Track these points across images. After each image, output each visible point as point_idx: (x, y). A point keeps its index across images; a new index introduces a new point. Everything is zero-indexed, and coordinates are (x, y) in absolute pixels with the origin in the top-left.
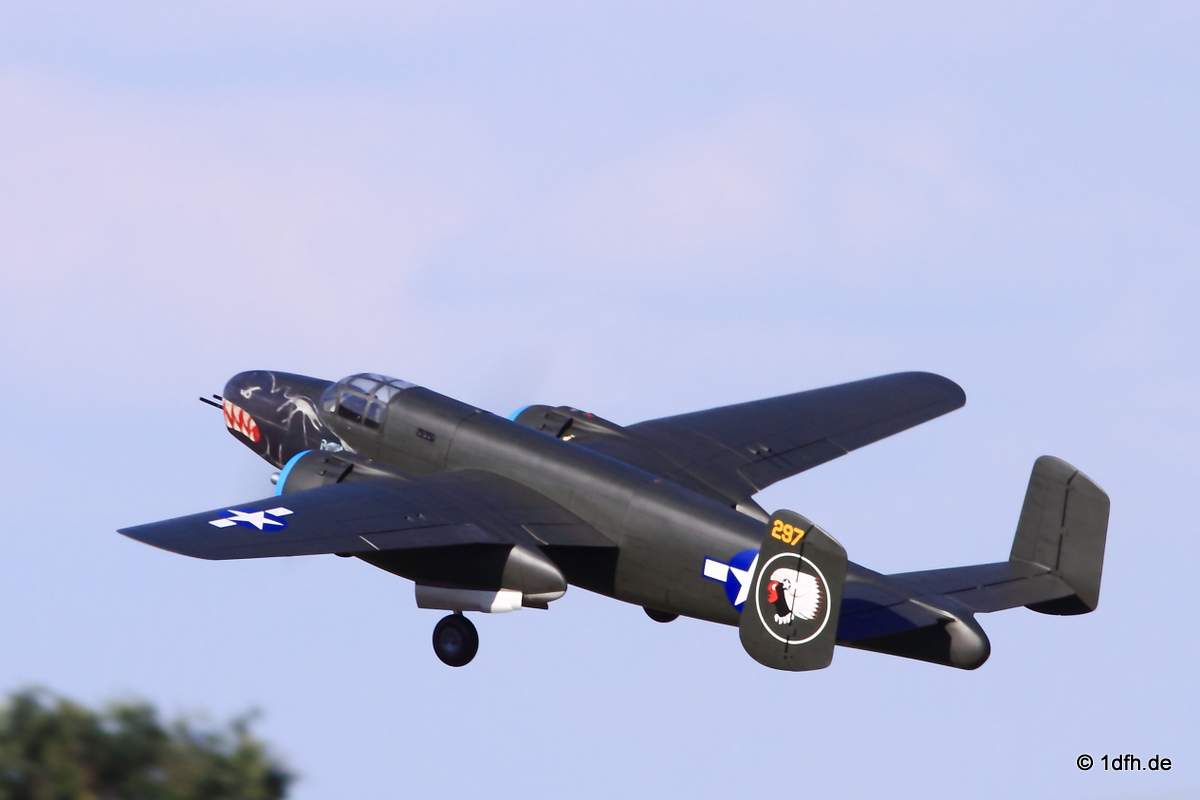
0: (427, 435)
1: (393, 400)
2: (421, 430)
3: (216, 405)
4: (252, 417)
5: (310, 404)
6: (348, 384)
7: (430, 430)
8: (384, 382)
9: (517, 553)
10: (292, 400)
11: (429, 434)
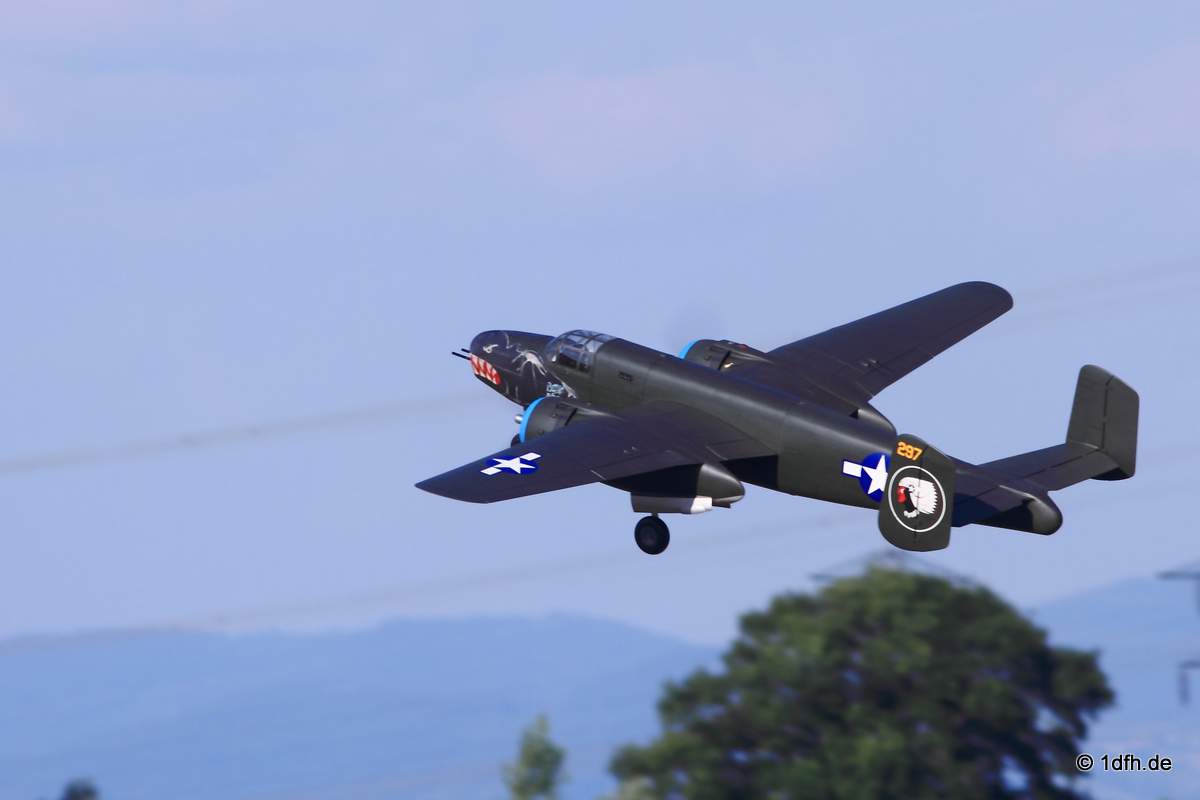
0: (627, 377)
1: (600, 350)
2: (622, 373)
3: (464, 357)
4: (493, 367)
5: (537, 356)
6: (566, 339)
7: (629, 373)
8: (592, 337)
9: (706, 469)
10: (522, 354)
11: (628, 376)
